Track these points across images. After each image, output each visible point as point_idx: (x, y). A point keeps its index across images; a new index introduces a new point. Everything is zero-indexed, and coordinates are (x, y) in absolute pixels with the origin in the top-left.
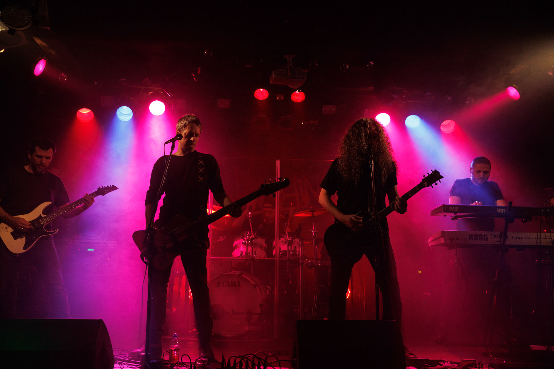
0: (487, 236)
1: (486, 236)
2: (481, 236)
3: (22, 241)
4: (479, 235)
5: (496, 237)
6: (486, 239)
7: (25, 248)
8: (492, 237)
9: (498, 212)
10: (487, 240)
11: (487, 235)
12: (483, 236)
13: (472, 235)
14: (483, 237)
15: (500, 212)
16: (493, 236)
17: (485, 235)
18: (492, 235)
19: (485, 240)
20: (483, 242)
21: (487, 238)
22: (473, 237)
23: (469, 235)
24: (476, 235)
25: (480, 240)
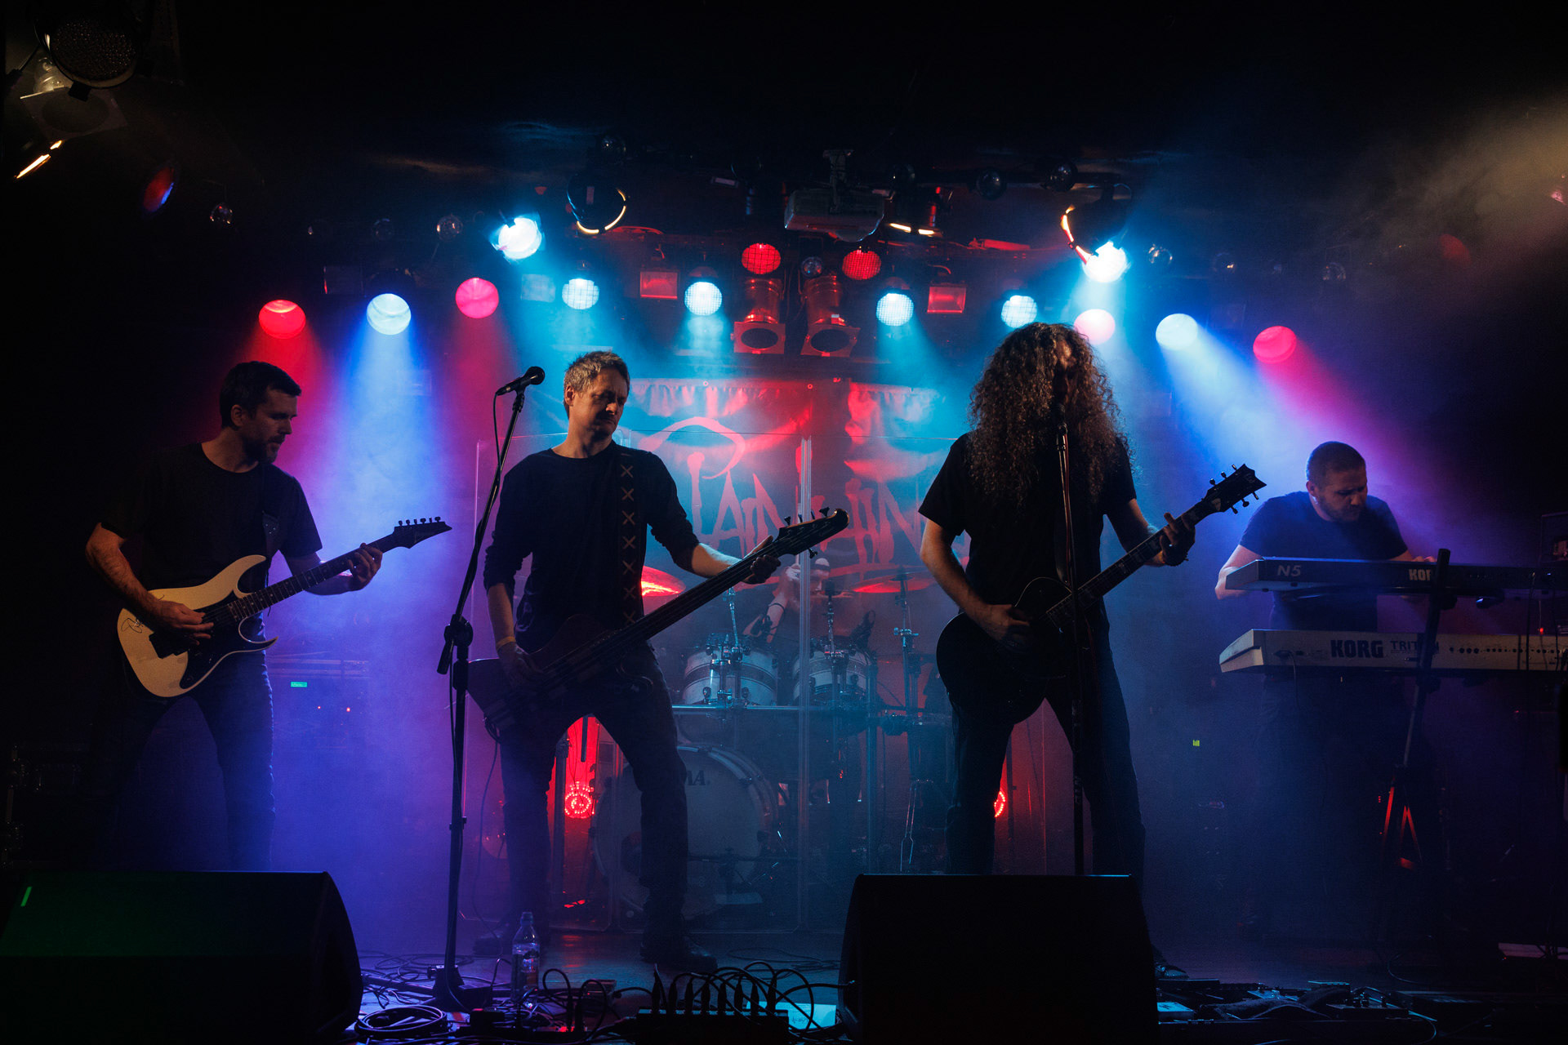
0: (1380, 646)
1: (1377, 646)
2: (1364, 645)
3: (177, 664)
4: (1360, 643)
5: (1405, 648)
6: (1377, 652)
7: (184, 683)
8: (1395, 647)
9: (1411, 579)
10: (1380, 655)
11: (1380, 642)
12: (1370, 646)
13: (1338, 641)
14: (1370, 649)
15: (1416, 579)
16: (1397, 645)
17: (1374, 644)
18: (1394, 643)
19: (1375, 655)
20: (1371, 662)
21: (1381, 649)
22: (1343, 649)
23: (1333, 642)
24: (1352, 642)
25: (1361, 656)
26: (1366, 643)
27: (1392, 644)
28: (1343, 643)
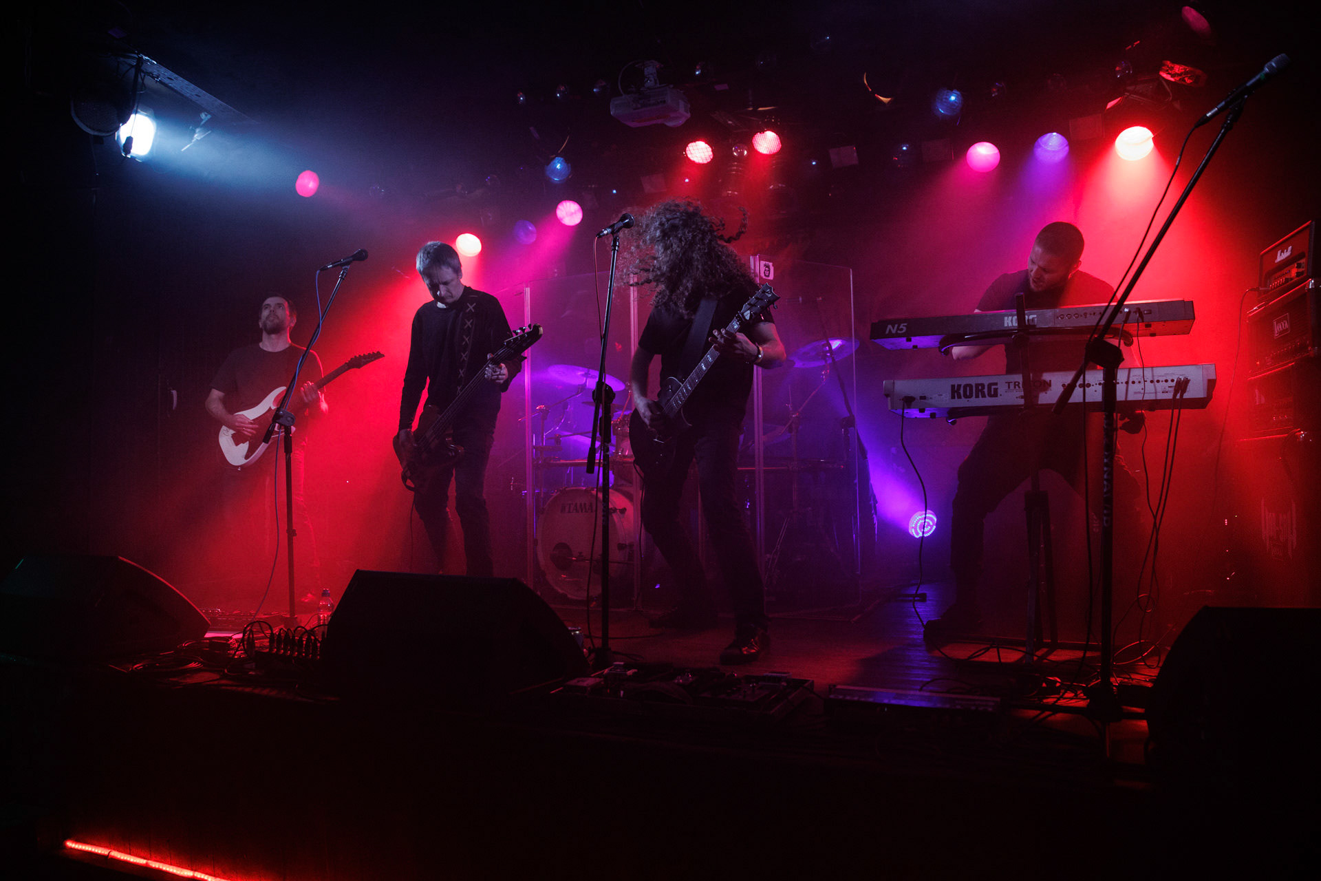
0: (995, 387)
1: (993, 387)
2: (980, 388)
3: (245, 447)
4: (977, 385)
5: (1019, 387)
6: (992, 393)
7: (247, 457)
8: (1009, 388)
9: (1006, 325)
10: (996, 395)
11: (996, 384)
12: (986, 387)
13: (958, 385)
14: (986, 390)
16: (1012, 386)
17: (990, 385)
18: (1009, 383)
19: (990, 395)
20: (988, 401)
21: (996, 390)
22: (961, 391)
23: (953, 386)
24: (970, 386)
25: (977, 396)
26: (983, 385)
27: (1007, 384)
28: (962, 386)
